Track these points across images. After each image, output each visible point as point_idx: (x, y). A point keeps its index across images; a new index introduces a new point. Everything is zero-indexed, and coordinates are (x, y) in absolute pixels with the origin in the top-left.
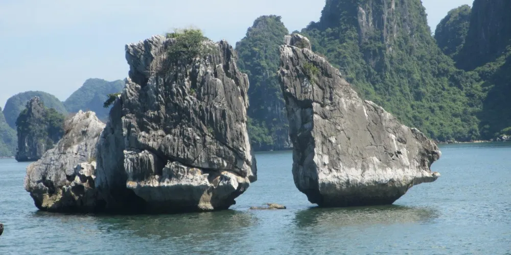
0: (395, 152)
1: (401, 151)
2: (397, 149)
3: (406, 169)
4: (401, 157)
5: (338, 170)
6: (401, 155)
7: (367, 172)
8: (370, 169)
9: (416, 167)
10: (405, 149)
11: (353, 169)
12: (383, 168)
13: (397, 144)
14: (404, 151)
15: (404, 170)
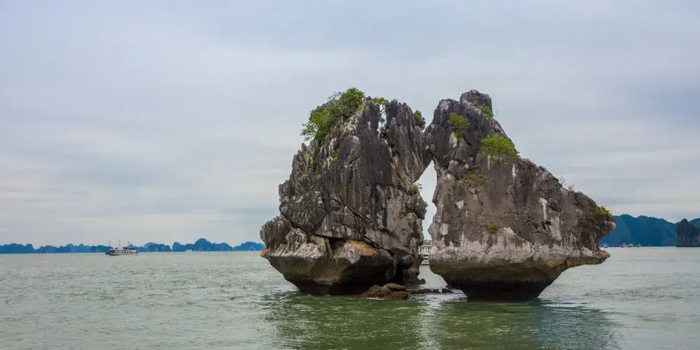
0: (543, 223)
1: (552, 220)
2: (545, 218)
3: (555, 246)
4: (549, 229)
5: (457, 243)
6: (551, 227)
7: (494, 247)
8: (498, 244)
9: (573, 243)
10: (558, 219)
11: (476, 243)
12: (519, 243)
13: (547, 211)
14: (556, 221)
15: (551, 247)
